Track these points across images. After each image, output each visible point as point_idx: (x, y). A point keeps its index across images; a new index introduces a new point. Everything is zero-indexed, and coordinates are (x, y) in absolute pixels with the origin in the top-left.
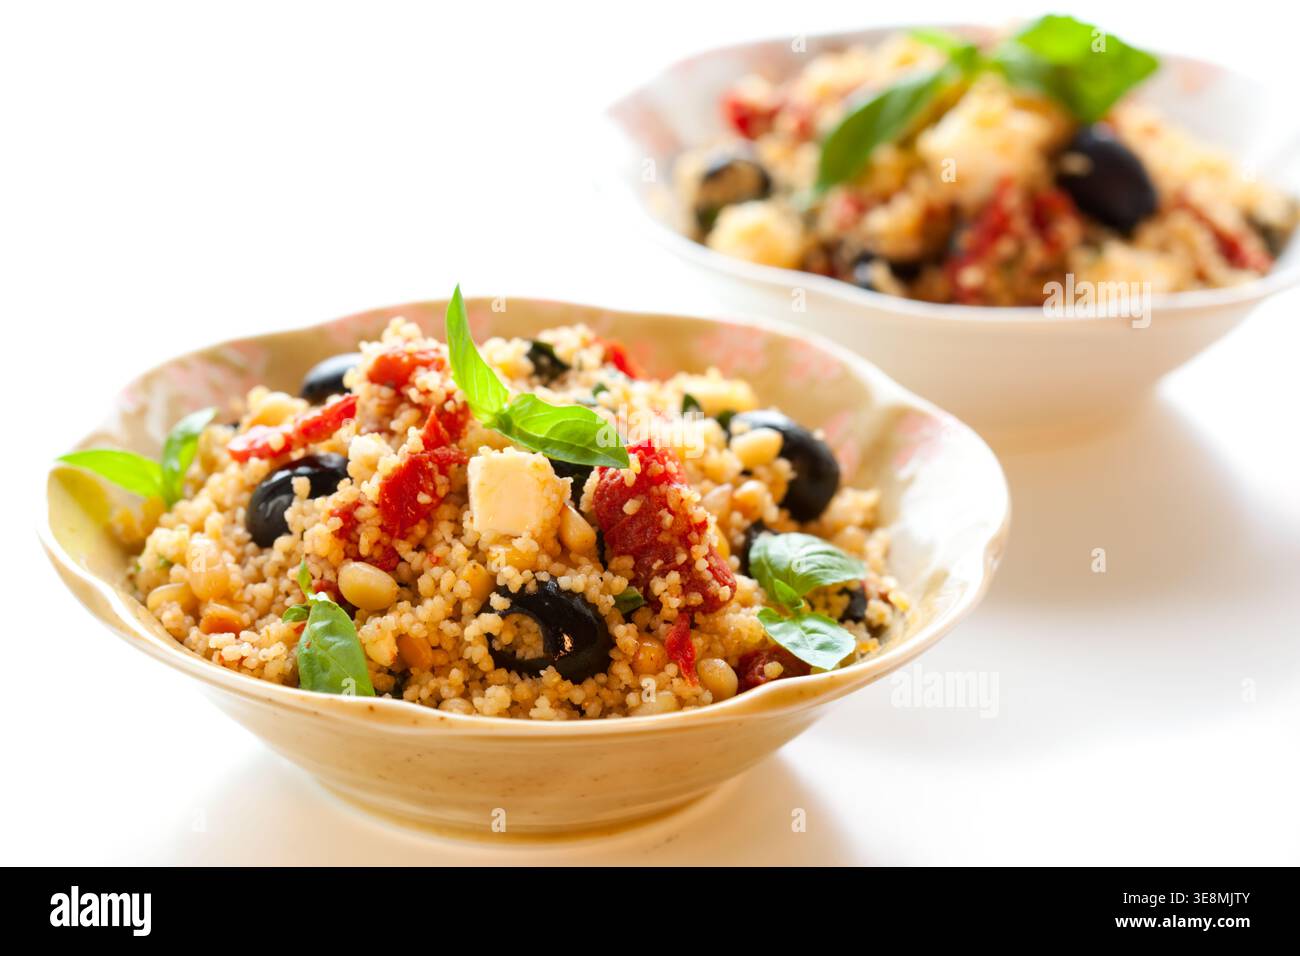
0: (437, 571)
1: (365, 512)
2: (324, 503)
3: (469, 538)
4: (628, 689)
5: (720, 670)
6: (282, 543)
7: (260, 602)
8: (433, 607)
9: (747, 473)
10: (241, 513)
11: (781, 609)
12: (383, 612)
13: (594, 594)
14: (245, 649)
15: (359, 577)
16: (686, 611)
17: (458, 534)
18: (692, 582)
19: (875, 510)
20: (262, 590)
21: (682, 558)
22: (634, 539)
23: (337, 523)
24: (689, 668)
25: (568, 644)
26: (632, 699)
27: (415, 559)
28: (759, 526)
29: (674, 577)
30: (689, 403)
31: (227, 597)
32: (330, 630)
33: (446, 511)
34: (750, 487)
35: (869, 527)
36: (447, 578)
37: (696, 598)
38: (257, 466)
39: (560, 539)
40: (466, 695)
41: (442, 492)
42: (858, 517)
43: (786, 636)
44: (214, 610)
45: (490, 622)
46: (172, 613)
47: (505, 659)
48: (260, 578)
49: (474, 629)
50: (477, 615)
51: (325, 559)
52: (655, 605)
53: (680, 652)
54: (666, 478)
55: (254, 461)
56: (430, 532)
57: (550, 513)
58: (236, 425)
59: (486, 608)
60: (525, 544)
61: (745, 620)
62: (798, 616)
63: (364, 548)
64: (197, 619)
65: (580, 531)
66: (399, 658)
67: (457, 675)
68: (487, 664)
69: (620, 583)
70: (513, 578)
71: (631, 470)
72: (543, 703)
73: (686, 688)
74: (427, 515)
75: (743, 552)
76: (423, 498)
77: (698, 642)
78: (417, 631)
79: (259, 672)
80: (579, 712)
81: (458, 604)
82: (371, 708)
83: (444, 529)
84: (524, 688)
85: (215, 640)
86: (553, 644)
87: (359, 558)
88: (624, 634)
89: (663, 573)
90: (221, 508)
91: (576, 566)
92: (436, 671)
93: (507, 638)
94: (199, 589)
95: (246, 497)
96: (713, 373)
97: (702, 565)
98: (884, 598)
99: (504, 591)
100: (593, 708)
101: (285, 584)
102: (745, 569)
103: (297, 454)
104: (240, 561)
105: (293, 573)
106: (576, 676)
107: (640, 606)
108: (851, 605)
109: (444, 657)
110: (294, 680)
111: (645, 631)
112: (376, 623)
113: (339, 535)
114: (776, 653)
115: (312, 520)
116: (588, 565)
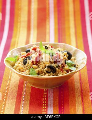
2: (30, 60)
3: (43, 62)
5: (65, 71)
6: (27, 64)
8: (41, 68)
9: (64, 56)
11: (69, 66)
13: (54, 66)
14: (25, 73)
15: (34, 66)
16: (62, 67)
19: (75, 58)
20: (26, 68)
24: (63, 72)
27: (39, 64)
28: (66, 60)
30: (58, 50)
31: (23, 69)
32: (33, 71)
34: (65, 57)
35: (74, 60)
36: (42, 65)
37: (63, 66)
38: (24, 58)
39: (51, 62)
40: (44, 75)
43: (70, 68)
44: (22, 70)
46: (18, 70)
47: (48, 72)
49: (45, 69)
51: (31, 65)
52: (59, 66)
53: (61, 70)
58: (20, 55)
59: (45, 68)
60: (48, 62)
61: (67, 67)
63: (34, 64)
64: (20, 71)
66: (38, 73)
68: (46, 72)
69: (56, 65)
70: (48, 65)
72: (51, 75)
73: (63, 73)
75: (65, 62)
77: (63, 69)
78: (40, 70)
79: (27, 74)
80: (54, 76)
81: (43, 68)
84: (49, 74)
85: (22, 72)
86: (51, 70)
88: (57, 69)
89: (60, 64)
90: (21, 62)
93: (47, 70)
94: (20, 68)
95: (23, 61)
96: (60, 48)
98: (77, 65)
101: (27, 67)
102: (66, 63)
104: (23, 66)
106: (53, 73)
108: (75, 66)
109: (42, 72)
110: (30, 75)
111: (59, 69)
112: (36, 70)
113: (32, 63)
114: (70, 70)
115: (29, 62)
116: (53, 64)
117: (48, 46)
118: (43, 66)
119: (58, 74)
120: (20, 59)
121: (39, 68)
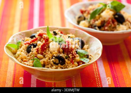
0: (47, 55)
1: (39, 49)
2: (35, 48)
3: (50, 51)
4: (67, 66)
5: (76, 64)
6: (31, 52)
7: (29, 59)
8: (47, 58)
10: (26, 50)
11: (81, 57)
12: (42, 59)
13: (63, 56)
14: (28, 63)
15: (39, 56)
16: (72, 58)
17: (49, 51)
18: (73, 55)
19: (88, 47)
20: (29, 57)
21: (72, 52)
22: (66, 51)
23: (36, 50)
24: (73, 63)
25: (61, 61)
27: (45, 54)
29: (71, 54)
30: (69, 37)
31: (25, 58)
32: (37, 61)
33: (47, 49)
35: (88, 49)
36: (48, 55)
37: (73, 56)
38: (27, 45)
39: (59, 51)
40: (51, 67)
41: (47, 47)
42: (86, 48)
43: (82, 60)
44: (25, 60)
45: (53, 60)
46: (20, 60)
47: (55, 63)
48: (28, 56)
49: (51, 60)
50: (52, 59)
51: (35, 54)
52: (69, 57)
53: (72, 62)
55: (27, 44)
56: (46, 51)
58: (24, 41)
59: (53, 58)
60: (56, 52)
61: (78, 58)
62: (83, 58)
63: (39, 53)
64: (23, 61)
65: (61, 50)
66: (44, 64)
67: (50, 65)
68: (53, 64)
69: (66, 55)
70: (55, 55)
72: (59, 67)
73: (73, 66)
74: (46, 49)
76: (45, 47)
77: (74, 61)
78: (46, 61)
79: (30, 65)
80: (62, 68)
81: (49, 58)
82: (42, 69)
83: (47, 50)
84: (57, 66)
85: (25, 63)
86: (59, 61)
87: (39, 54)
88: (66, 60)
89: (70, 54)
90: (24, 49)
92: (48, 65)
93: (55, 61)
94: (23, 58)
95: (26, 48)
96: (71, 34)
97: (74, 53)
98: (91, 56)
99: (54, 56)
100: (64, 68)
101: (31, 57)
102: (77, 53)
103: (31, 44)
104: (26, 54)
105: (32, 55)
106: (62, 65)
107: (68, 57)
108: (87, 56)
109: (48, 63)
110: (33, 66)
111: (68, 60)
112: (41, 60)
113: (37, 51)
114: (82, 62)
115: (34, 50)
116: (62, 54)
117: (57, 31)
119: (68, 67)
120: (23, 46)
121: (45, 58)
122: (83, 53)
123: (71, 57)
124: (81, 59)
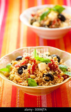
0: (38, 74)
3: (40, 71)
5: (62, 78)
6: (23, 74)
7: (22, 79)
8: (39, 77)
9: (55, 60)
10: (17, 72)
11: (64, 71)
12: (35, 78)
13: (52, 73)
14: (24, 84)
15: (32, 76)
17: (38, 71)
22: (53, 68)
23: (28, 72)
26: (57, 82)
29: (57, 71)
37: (59, 72)
41: (36, 67)
44: (20, 81)
46: (15, 82)
48: (21, 77)
50: (43, 77)
51: (28, 75)
52: (56, 73)
53: (59, 77)
54: (54, 63)
55: (18, 67)
56: (36, 71)
57: (46, 67)
63: (31, 73)
64: (18, 82)
65: (49, 68)
67: (43, 83)
68: (45, 81)
69: (53, 72)
71: (51, 63)
72: (50, 83)
73: (61, 80)
74: (35, 69)
78: (39, 79)
82: (39, 87)
83: (37, 70)
84: (48, 82)
85: (21, 83)
86: (49, 78)
88: (55, 76)
90: (15, 72)
91: (49, 71)
92: (41, 83)
93: (46, 79)
94: (17, 79)
95: (17, 70)
97: (59, 69)
104: (19, 76)
105: (25, 76)
106: (52, 81)
109: (41, 81)
110: (29, 86)
114: (66, 75)
115: (25, 71)
118: (42, 75)
121: (37, 77)
122: (65, 68)
123: (58, 73)
124: (65, 73)
